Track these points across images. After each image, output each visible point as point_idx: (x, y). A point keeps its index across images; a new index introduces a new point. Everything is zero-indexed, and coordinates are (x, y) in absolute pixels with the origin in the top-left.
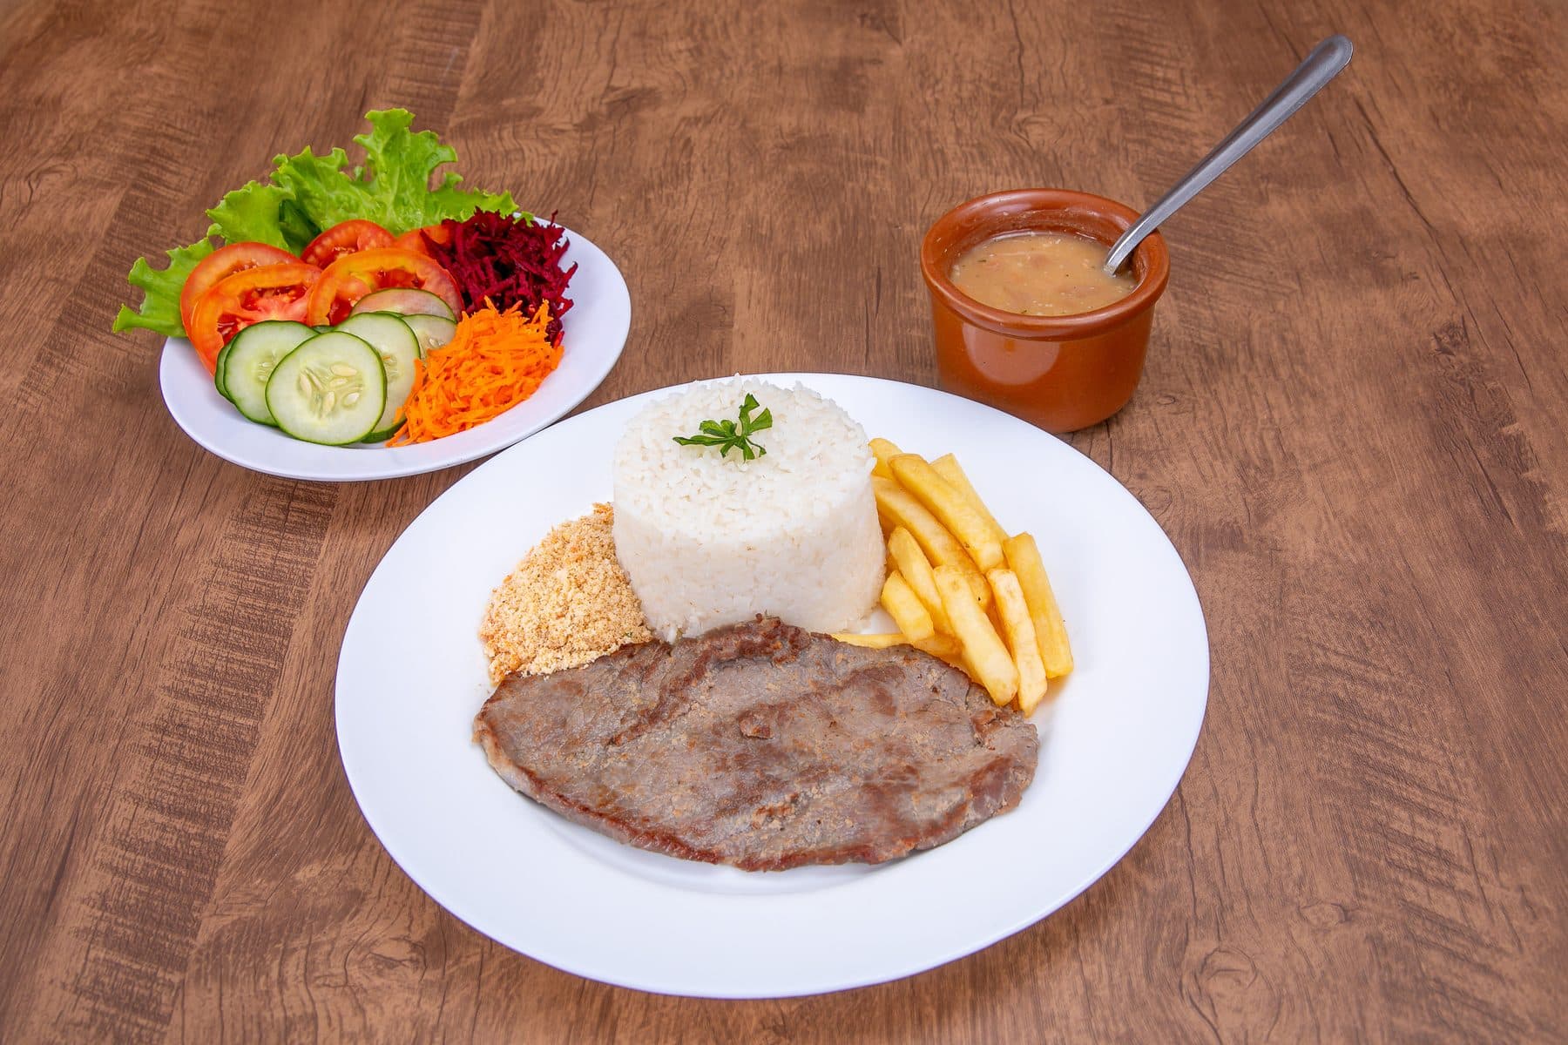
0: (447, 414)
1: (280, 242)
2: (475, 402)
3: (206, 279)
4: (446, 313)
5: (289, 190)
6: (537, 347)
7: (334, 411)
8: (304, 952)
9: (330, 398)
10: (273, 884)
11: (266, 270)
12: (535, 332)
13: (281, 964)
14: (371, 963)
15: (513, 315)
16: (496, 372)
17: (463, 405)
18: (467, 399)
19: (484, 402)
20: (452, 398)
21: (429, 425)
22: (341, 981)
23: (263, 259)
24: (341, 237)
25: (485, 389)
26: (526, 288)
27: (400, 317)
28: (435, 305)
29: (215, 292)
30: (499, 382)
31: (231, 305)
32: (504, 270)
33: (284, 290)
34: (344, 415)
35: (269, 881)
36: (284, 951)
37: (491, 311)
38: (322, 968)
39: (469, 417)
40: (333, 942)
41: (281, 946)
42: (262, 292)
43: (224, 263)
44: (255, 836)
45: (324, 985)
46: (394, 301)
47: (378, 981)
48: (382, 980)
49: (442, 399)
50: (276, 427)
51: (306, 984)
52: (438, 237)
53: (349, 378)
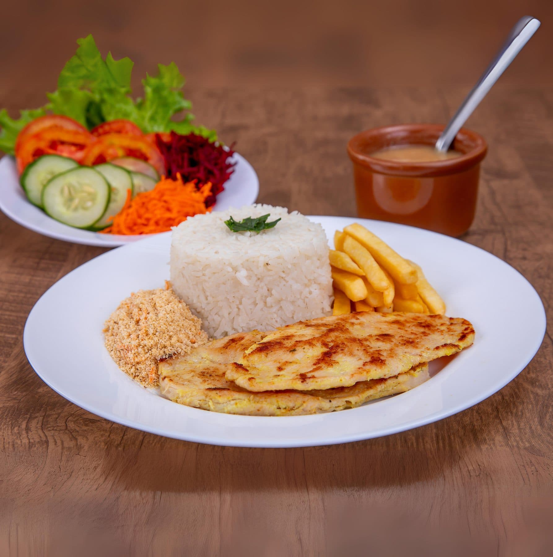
0: (135, 224)
1: (82, 121)
2: (152, 222)
3: (36, 129)
4: (155, 176)
5: (97, 97)
6: (196, 205)
7: (76, 209)
8: (41, 418)
9: (76, 202)
10: (24, 394)
11: (68, 132)
12: (200, 197)
13: (27, 423)
14: (81, 421)
15: (191, 186)
16: (169, 210)
17: (145, 222)
18: (148, 220)
19: (157, 223)
20: (140, 217)
21: (123, 228)
22: (64, 428)
23: (69, 126)
24: (115, 126)
25: (159, 216)
26: (201, 175)
27: (129, 172)
28: (151, 172)
29: (38, 136)
30: (168, 215)
31: (43, 145)
32: (193, 163)
33: (74, 144)
34: (80, 212)
35: (22, 392)
36: (29, 418)
37: (180, 181)
38: (52, 424)
39: (146, 229)
40: (59, 414)
41: (28, 416)
42: (63, 143)
43: (48, 123)
44: (15, 376)
45: (53, 430)
46: (130, 164)
47: (85, 428)
48: (88, 428)
49: (135, 216)
50: (42, 209)
51: (42, 430)
52: (166, 139)
53: (90, 194)
